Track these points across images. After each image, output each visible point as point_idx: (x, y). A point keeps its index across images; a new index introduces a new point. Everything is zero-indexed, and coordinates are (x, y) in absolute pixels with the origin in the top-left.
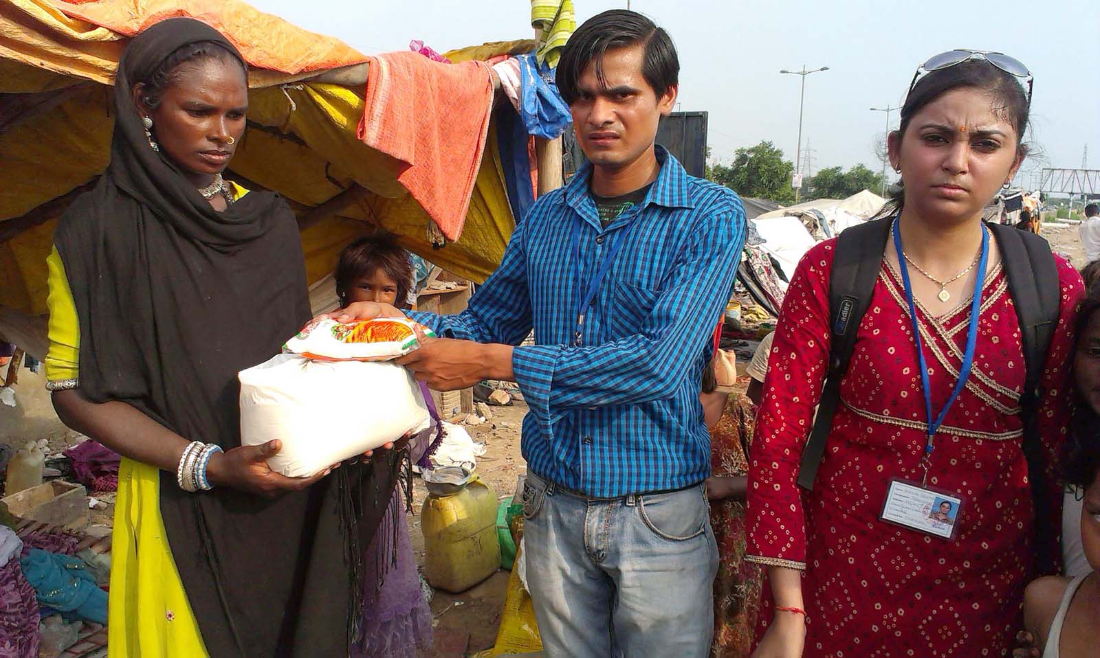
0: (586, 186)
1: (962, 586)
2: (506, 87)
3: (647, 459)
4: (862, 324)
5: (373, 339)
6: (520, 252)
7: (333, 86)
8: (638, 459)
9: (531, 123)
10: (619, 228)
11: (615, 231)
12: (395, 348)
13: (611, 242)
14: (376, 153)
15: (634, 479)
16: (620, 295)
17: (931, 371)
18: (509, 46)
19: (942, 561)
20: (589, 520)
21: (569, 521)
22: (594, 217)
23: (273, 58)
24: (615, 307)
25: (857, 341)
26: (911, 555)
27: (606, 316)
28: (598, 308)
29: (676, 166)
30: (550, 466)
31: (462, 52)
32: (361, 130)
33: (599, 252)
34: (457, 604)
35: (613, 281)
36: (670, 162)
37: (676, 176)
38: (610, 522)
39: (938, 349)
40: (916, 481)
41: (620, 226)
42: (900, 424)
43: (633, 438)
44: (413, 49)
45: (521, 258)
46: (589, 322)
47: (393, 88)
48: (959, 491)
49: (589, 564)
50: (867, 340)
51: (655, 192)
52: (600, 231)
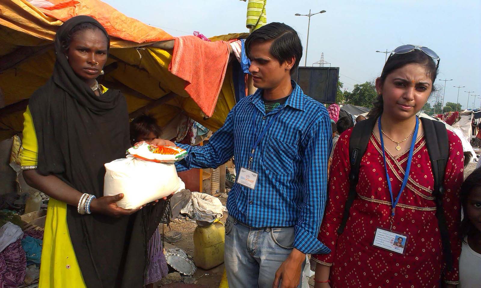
0: (261, 95)
1: (407, 277)
2: (235, 52)
3: (276, 213)
4: (362, 160)
5: (164, 153)
6: (232, 121)
7: (158, 49)
8: (272, 212)
9: (245, 68)
10: (273, 114)
11: (271, 115)
12: (172, 157)
13: (269, 120)
14: (176, 77)
15: (269, 221)
16: (271, 143)
17: (391, 179)
18: (237, 35)
19: (397, 265)
20: (250, 236)
21: (242, 236)
22: (263, 108)
23: (131, 36)
24: (268, 148)
25: (360, 167)
26: (384, 262)
27: (263, 151)
28: (260, 146)
29: (299, 90)
30: (236, 212)
31: (218, 37)
32: (170, 67)
33: (263, 123)
34: (206, 274)
35: (268, 136)
36: (297, 88)
37: (299, 94)
38: (258, 238)
39: (394, 170)
40: (387, 228)
41: (274, 113)
42: (379, 202)
43: (270, 204)
44: (195, 35)
45: (232, 124)
46: (256, 153)
47: (184, 50)
48: (405, 233)
49: (249, 256)
50: (364, 166)
51: (290, 100)
52: (265, 114)
